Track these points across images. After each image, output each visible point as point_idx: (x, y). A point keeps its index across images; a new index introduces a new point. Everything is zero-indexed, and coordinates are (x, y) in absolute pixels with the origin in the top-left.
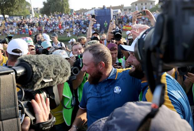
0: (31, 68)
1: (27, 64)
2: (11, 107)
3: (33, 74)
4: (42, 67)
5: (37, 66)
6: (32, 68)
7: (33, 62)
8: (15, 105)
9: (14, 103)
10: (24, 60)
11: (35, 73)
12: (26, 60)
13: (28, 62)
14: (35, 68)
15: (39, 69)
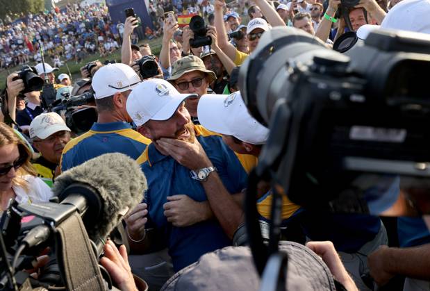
0: (97, 195)
1: (88, 188)
2: (90, 278)
3: (103, 205)
4: (115, 188)
5: (105, 186)
6: (99, 193)
7: (96, 180)
8: (96, 272)
9: (92, 268)
10: (77, 179)
11: (107, 204)
12: (83, 180)
13: (87, 184)
14: (104, 193)
15: (113, 193)
